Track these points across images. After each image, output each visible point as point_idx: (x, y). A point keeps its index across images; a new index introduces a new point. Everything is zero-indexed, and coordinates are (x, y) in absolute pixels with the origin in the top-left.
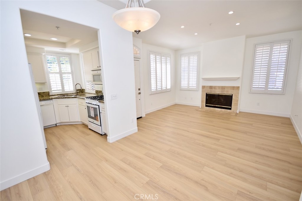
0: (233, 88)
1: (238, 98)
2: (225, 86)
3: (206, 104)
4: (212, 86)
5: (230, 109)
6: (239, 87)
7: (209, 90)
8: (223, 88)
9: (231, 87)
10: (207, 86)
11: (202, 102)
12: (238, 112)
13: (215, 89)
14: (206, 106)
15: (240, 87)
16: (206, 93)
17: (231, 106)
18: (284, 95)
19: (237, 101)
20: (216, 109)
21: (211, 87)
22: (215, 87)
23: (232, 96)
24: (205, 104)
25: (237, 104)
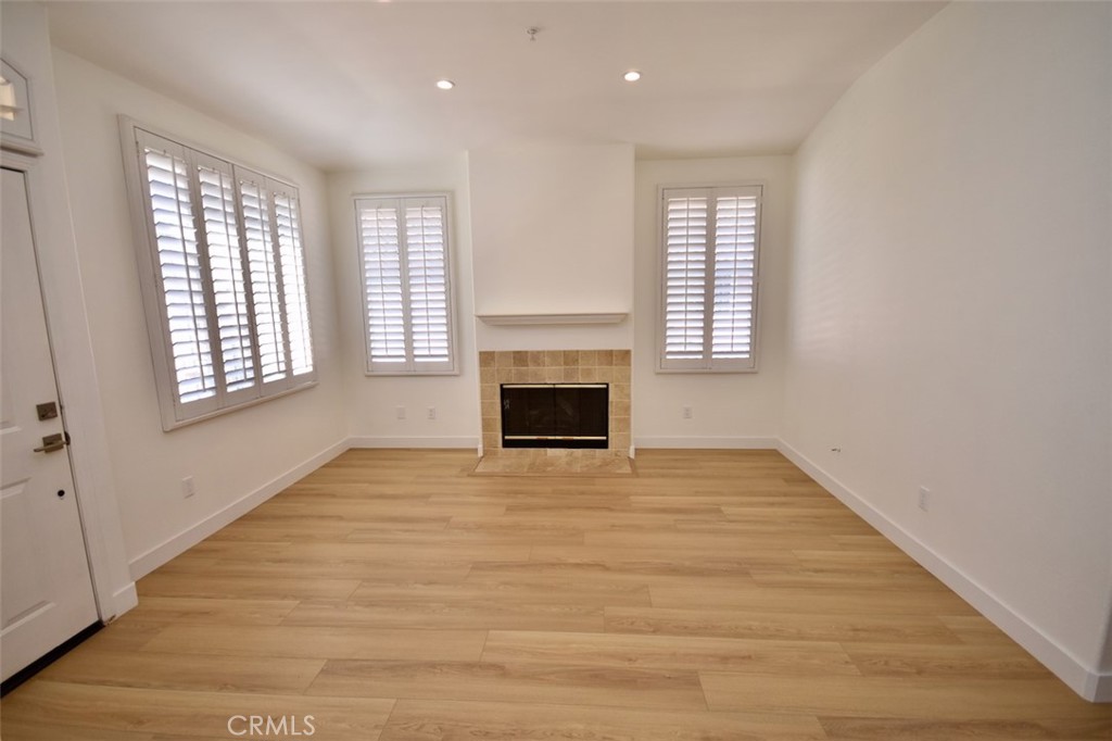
0: (608, 356)
1: (629, 396)
2: (578, 351)
3: (504, 434)
4: (526, 352)
5: (604, 445)
6: (627, 353)
7: (514, 369)
8: (570, 358)
9: (599, 352)
10: (504, 354)
11: (486, 425)
12: (632, 456)
13: (539, 365)
14: (507, 444)
15: (632, 353)
16: (501, 385)
17: (607, 435)
18: (756, 373)
19: (627, 409)
20: (551, 452)
21: (520, 357)
22: (537, 357)
23: (606, 390)
24: (500, 435)
25: (626, 423)
